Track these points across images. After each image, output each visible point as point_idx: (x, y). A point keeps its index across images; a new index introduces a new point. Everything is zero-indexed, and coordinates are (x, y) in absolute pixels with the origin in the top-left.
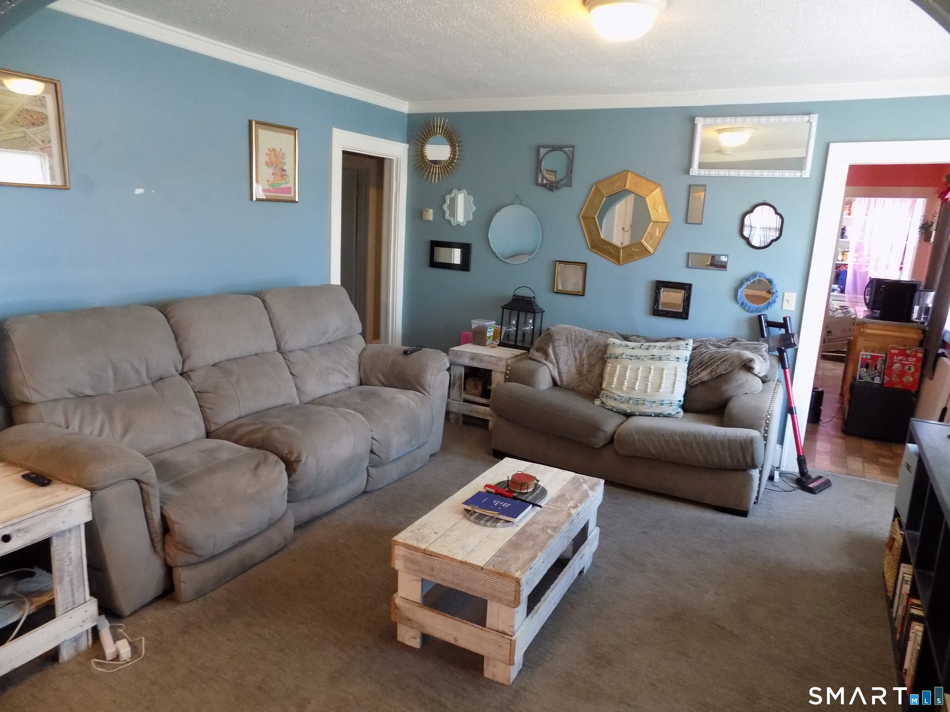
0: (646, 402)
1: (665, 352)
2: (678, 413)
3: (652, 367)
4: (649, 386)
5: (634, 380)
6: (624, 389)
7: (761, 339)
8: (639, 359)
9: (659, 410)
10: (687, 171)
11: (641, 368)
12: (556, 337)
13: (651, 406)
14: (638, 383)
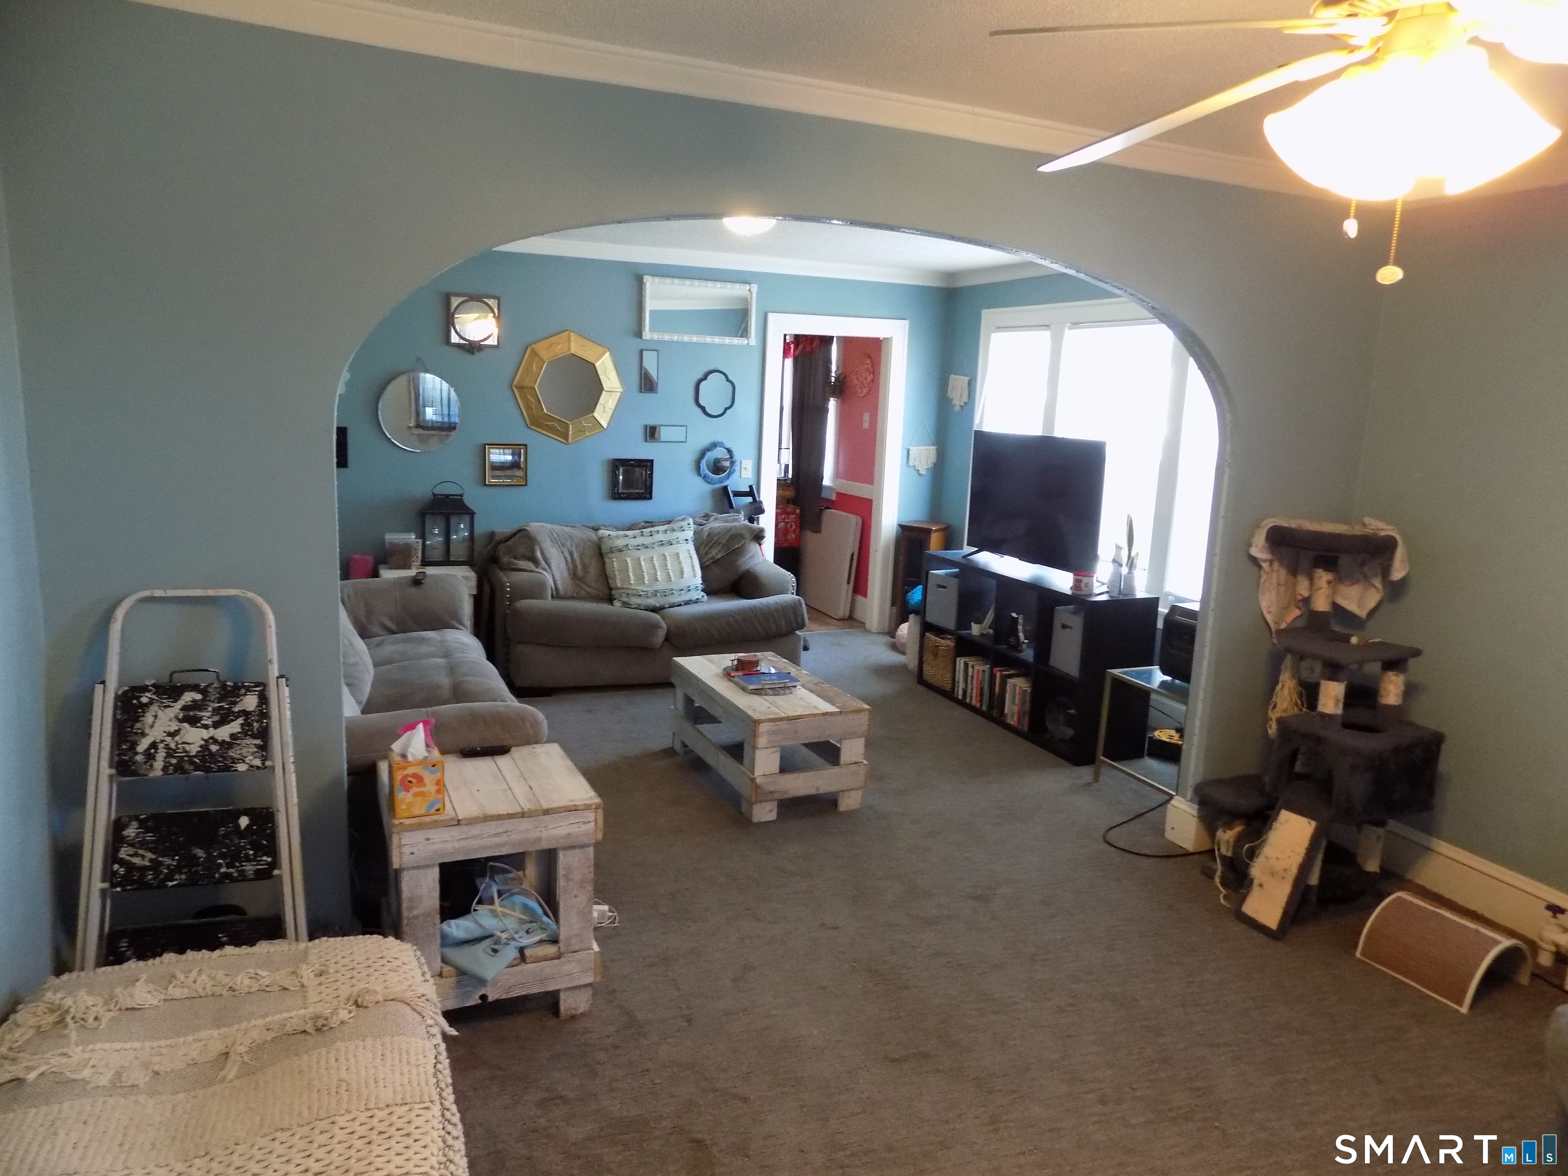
0: (675, 592)
1: (670, 536)
2: (703, 596)
3: (666, 554)
4: (671, 574)
5: (653, 572)
6: (646, 582)
7: (731, 510)
8: (647, 547)
9: (686, 597)
10: (639, 334)
11: (655, 557)
12: (539, 538)
13: (680, 595)
14: (658, 574)
